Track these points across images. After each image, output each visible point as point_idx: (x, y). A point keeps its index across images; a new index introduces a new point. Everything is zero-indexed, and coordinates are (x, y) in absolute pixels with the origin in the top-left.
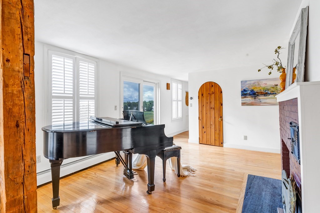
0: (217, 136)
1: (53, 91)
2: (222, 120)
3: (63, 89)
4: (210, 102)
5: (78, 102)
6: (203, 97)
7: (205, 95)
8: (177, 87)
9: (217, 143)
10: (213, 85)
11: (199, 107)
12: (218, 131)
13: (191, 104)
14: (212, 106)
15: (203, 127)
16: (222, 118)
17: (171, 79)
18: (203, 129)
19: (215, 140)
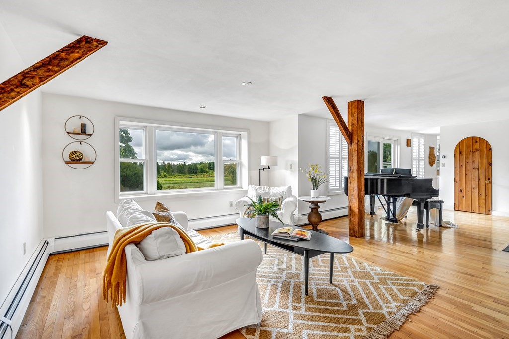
0: (482, 202)
1: (330, 153)
2: (490, 183)
3: (334, 151)
4: (473, 162)
5: (342, 161)
6: (462, 155)
7: (464, 153)
8: (419, 142)
9: (482, 210)
10: (478, 140)
11: (455, 168)
12: (483, 196)
13: (442, 163)
14: (476, 165)
15: (461, 191)
16: (490, 180)
17: (412, 133)
18: (460, 193)
19: (479, 206)
